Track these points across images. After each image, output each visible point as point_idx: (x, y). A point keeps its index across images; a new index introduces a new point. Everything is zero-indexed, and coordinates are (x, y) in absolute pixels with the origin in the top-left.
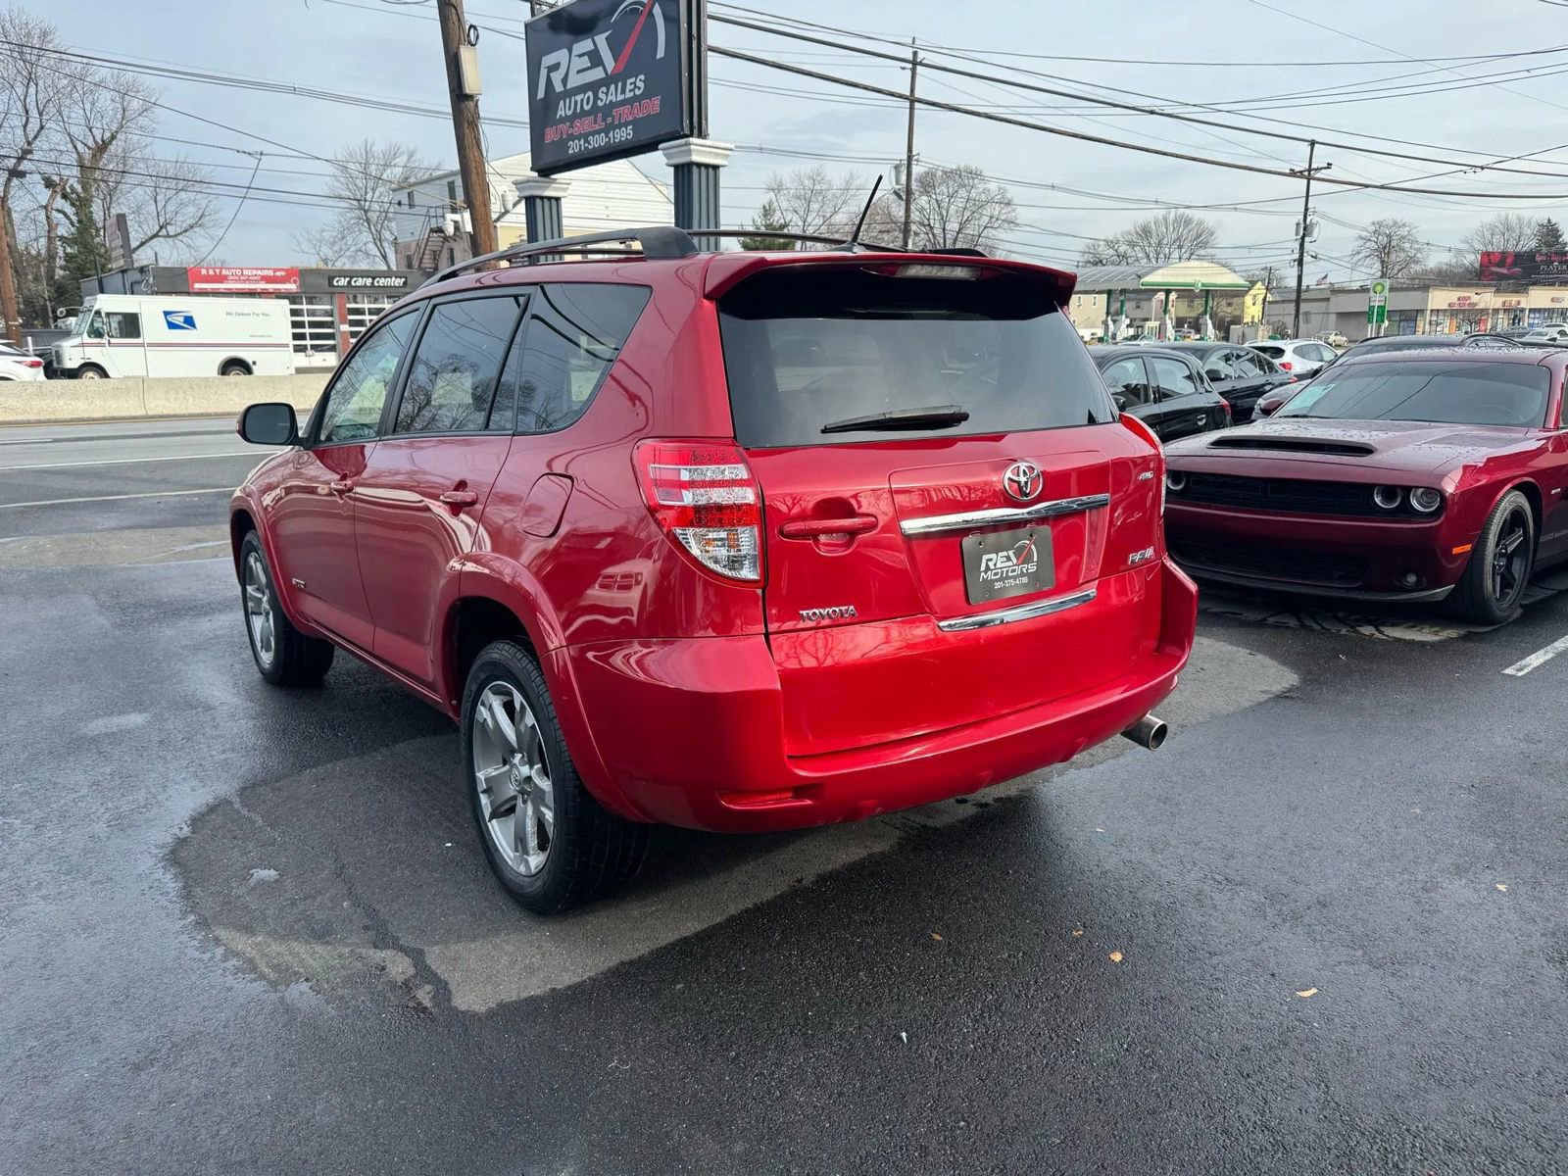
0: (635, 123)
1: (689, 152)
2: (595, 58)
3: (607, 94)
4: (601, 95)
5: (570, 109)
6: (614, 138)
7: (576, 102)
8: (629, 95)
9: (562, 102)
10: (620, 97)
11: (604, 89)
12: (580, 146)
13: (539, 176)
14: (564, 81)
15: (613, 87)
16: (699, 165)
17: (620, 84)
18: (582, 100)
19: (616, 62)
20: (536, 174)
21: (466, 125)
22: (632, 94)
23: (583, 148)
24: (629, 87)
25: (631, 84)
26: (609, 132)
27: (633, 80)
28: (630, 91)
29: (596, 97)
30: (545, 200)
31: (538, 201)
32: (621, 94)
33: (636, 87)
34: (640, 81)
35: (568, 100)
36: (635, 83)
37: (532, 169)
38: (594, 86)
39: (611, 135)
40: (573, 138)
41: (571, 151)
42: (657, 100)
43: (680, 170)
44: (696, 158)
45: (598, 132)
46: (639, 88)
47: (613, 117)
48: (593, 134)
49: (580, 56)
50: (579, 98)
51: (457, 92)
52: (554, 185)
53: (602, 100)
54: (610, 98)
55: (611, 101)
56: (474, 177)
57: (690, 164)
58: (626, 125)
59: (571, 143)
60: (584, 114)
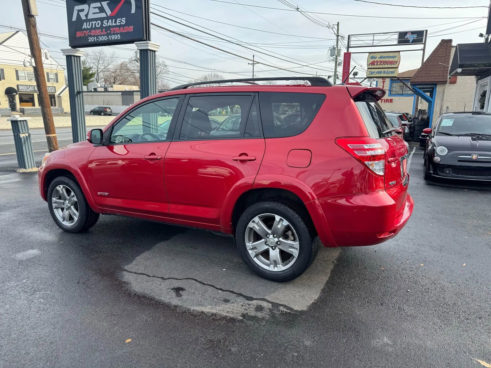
0: (121, 34)
1: (148, 46)
2: (102, 10)
3: (107, 23)
4: (104, 22)
5: (89, 26)
6: (111, 38)
7: (92, 24)
8: (118, 24)
9: (85, 23)
10: (114, 24)
11: (106, 21)
12: (94, 39)
13: (72, 48)
14: (87, 16)
15: (110, 21)
16: (150, 50)
17: (114, 20)
18: (95, 24)
19: (112, 12)
20: (70, 47)
21: (32, 27)
22: (120, 24)
23: (96, 40)
24: (118, 21)
25: (119, 20)
26: (109, 36)
27: (120, 19)
28: (119, 23)
29: (102, 23)
30: (75, 57)
31: (73, 57)
32: (114, 23)
33: (121, 21)
34: (124, 20)
35: (88, 23)
36: (121, 20)
37: (69, 46)
38: (102, 19)
39: (110, 37)
40: (91, 36)
41: (89, 41)
42: (132, 27)
43: (143, 51)
44: (150, 48)
45: (104, 35)
46: (123, 22)
47: (111, 31)
48: (101, 36)
49: (94, 8)
50: (94, 22)
51: (28, 14)
52: (79, 52)
53: (105, 24)
54: (109, 24)
55: (109, 25)
56: (35, 46)
57: (147, 50)
58: (117, 34)
59: (90, 38)
60: (96, 28)
